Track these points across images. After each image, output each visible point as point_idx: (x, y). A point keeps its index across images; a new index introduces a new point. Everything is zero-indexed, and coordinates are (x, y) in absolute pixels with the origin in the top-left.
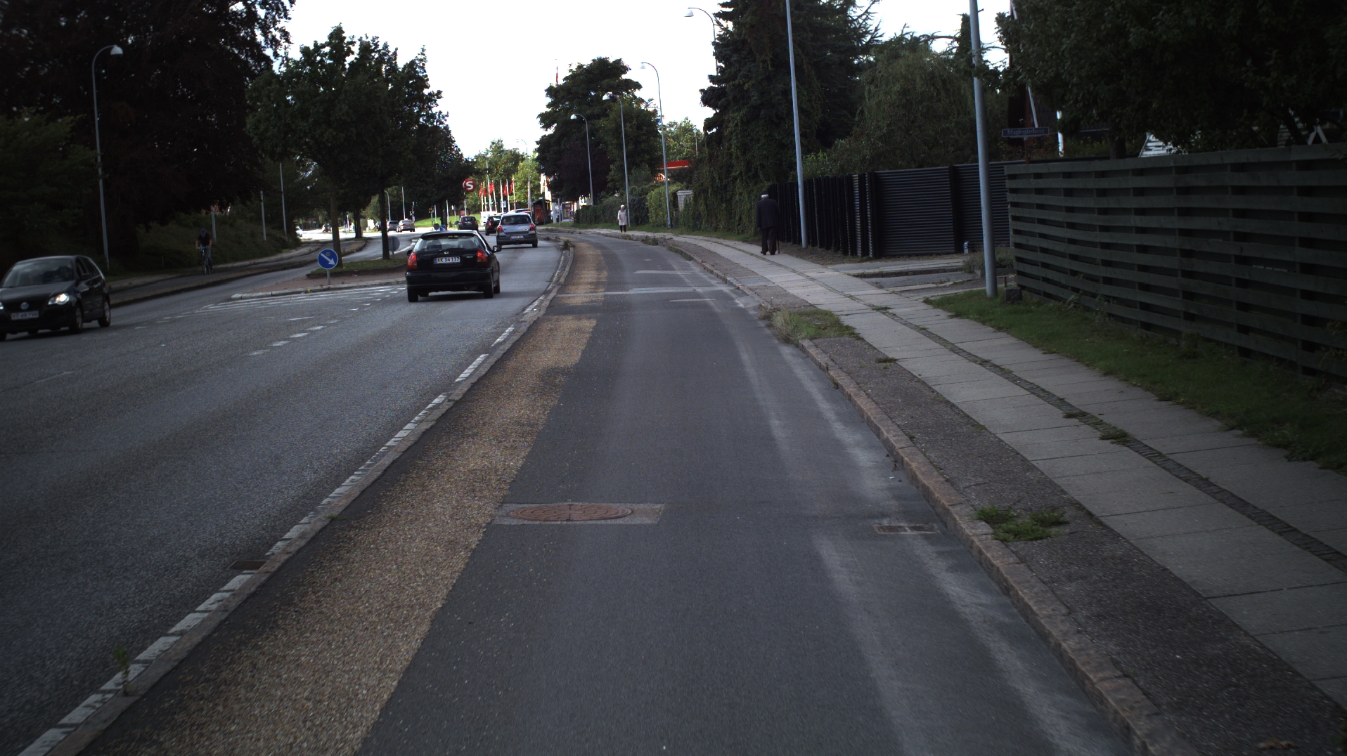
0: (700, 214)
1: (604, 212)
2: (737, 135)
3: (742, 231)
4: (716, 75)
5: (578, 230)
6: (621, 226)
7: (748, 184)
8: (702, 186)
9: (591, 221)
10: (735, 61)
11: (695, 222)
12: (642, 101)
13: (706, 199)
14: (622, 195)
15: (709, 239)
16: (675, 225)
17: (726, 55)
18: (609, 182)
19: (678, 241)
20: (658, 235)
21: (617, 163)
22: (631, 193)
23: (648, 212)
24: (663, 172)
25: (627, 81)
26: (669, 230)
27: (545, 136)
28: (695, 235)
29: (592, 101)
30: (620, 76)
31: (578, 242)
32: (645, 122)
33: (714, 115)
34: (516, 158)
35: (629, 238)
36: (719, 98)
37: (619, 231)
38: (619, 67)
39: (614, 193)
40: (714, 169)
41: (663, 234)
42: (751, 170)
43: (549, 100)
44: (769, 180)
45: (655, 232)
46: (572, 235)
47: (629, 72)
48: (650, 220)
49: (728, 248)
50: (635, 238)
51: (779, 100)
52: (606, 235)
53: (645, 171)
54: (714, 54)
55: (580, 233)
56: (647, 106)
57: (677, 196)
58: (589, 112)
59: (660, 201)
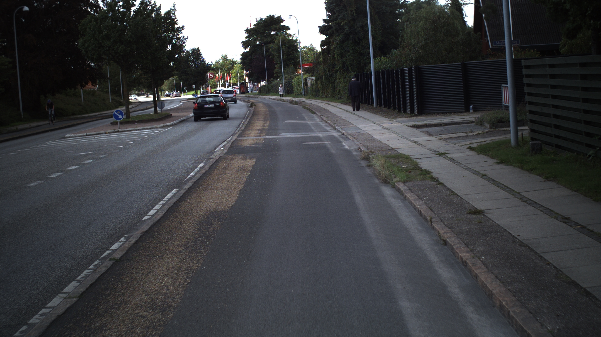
0: (318, 89)
1: (272, 88)
2: (338, 49)
3: (340, 98)
4: (326, 18)
5: (260, 97)
6: (281, 95)
7: (343, 73)
8: (319, 75)
9: (266, 92)
10: (336, 11)
11: (316, 93)
12: (290, 35)
13: (322, 82)
14: (281, 80)
15: (323, 102)
16: (306, 94)
17: (332, 8)
18: (275, 73)
19: (307, 103)
20: (297, 99)
21: (279, 65)
22: (285, 79)
23: (293, 88)
24: (300, 69)
25: (284, 26)
26: (303, 97)
27: (245, 52)
28: (316, 99)
29: (267, 35)
30: (280, 24)
31: (259, 103)
32: (292, 45)
33: (326, 39)
34: (233, 63)
35: (283, 100)
36: (328, 30)
37: (279, 97)
38: (279, 20)
39: (277, 79)
40: (326, 66)
41: (300, 99)
42: (345, 67)
43: (246, 35)
44: (354, 72)
45: (297, 98)
46: (257, 99)
47: (284, 22)
48: (294, 92)
49: (333, 107)
50: (286, 101)
51: (359, 30)
52: (273, 99)
53: (292, 68)
54: (326, 8)
55: (261, 98)
56: (293, 37)
57: (307, 80)
58: (265, 40)
59: (299, 82)
